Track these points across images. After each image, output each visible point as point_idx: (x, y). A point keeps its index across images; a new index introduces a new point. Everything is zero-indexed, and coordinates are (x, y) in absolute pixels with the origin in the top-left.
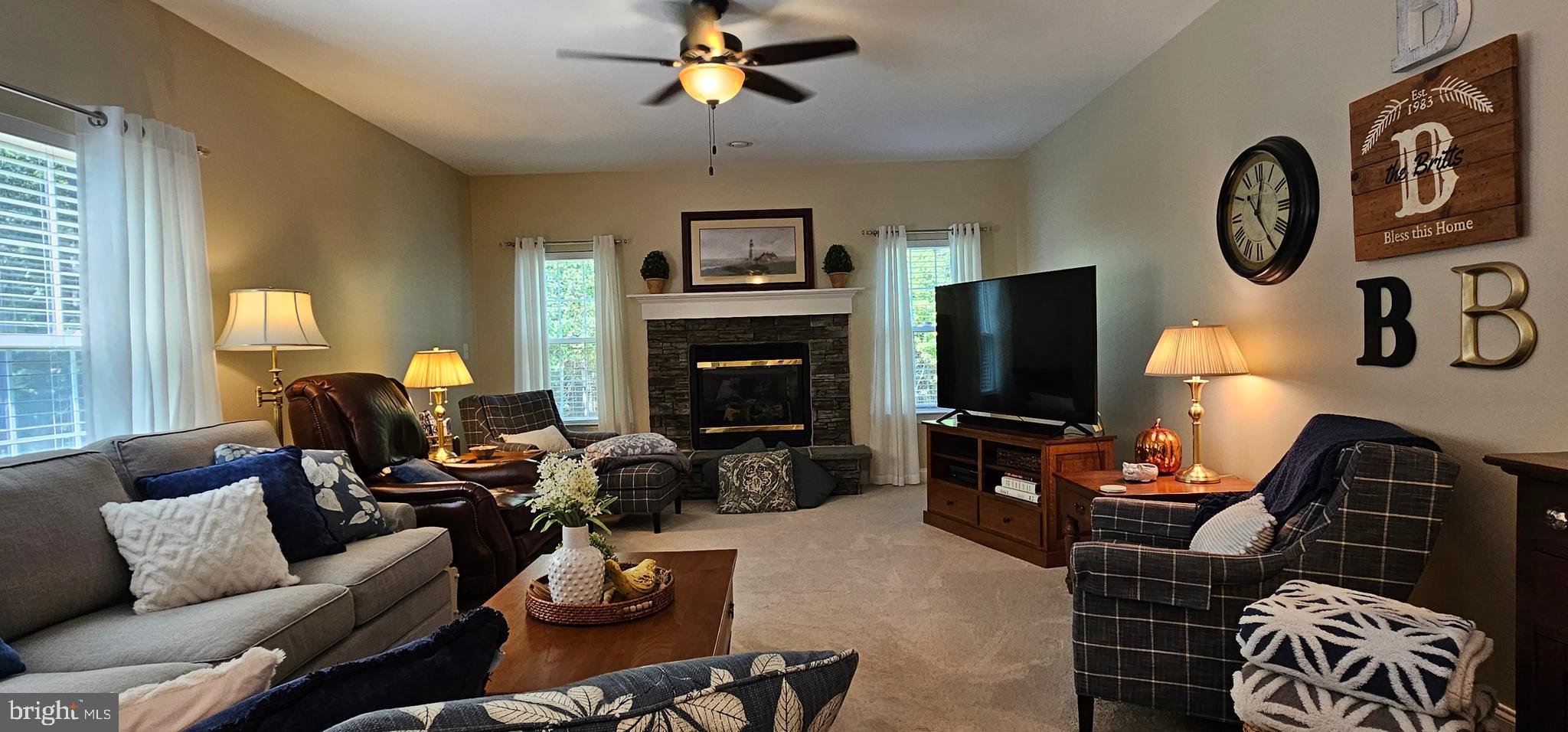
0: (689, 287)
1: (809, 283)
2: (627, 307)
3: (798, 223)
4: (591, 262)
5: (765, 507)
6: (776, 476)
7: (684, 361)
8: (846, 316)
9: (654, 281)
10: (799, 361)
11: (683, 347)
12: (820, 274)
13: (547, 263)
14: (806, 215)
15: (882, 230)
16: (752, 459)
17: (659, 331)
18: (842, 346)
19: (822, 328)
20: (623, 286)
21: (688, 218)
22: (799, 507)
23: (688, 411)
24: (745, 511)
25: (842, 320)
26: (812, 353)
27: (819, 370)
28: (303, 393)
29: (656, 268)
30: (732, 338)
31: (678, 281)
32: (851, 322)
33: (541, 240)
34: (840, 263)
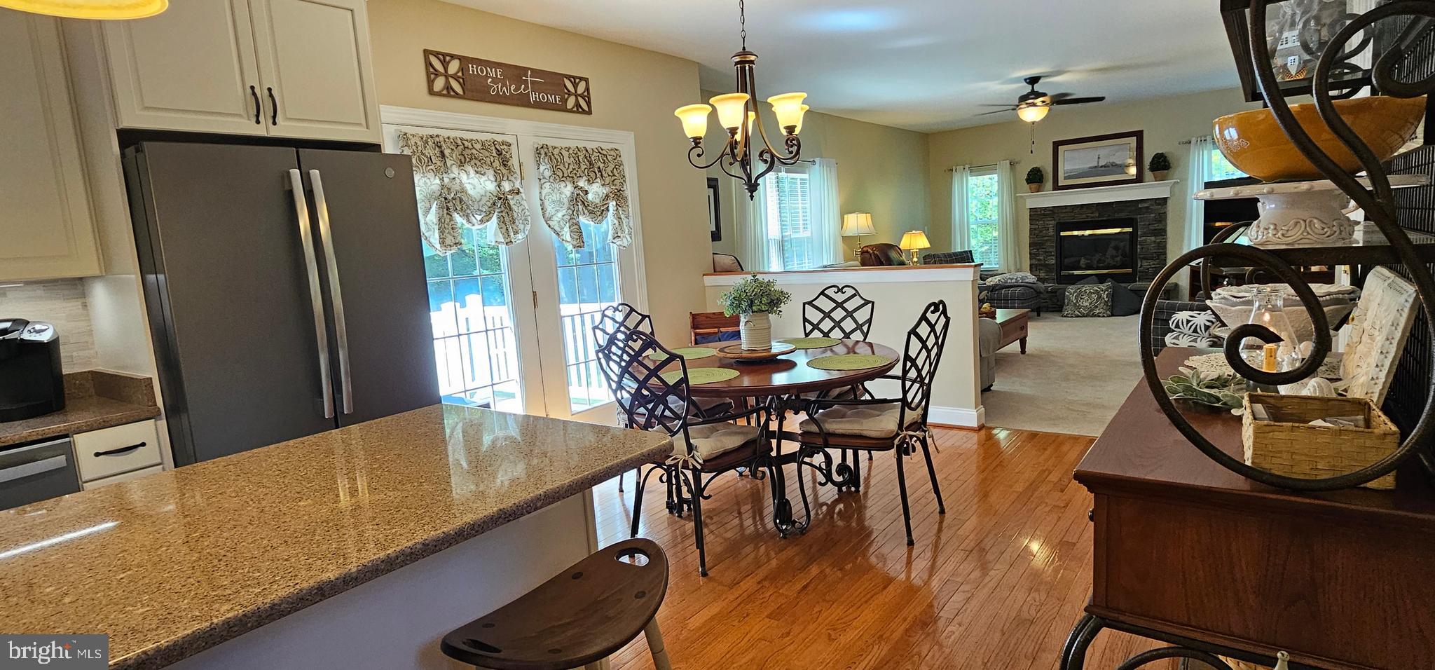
0: (1056, 187)
1: (1139, 178)
2: (1016, 202)
3: (1133, 141)
4: (995, 176)
5: (1090, 314)
6: (1100, 297)
7: (1051, 232)
8: (1165, 199)
9: (1034, 186)
10: (1130, 230)
11: (1052, 224)
12: (1148, 174)
13: (970, 178)
14: (1139, 135)
15: (1193, 140)
16: (1086, 288)
17: (1036, 214)
18: (1162, 218)
19: (1147, 208)
20: (1015, 188)
21: (1056, 145)
22: (1113, 315)
23: (1054, 262)
24: (1078, 316)
25: (1163, 201)
26: (1140, 224)
27: (1144, 234)
29: (1035, 178)
30: (1084, 216)
31: (1049, 184)
32: (1169, 202)
33: (967, 167)
34: (1161, 165)
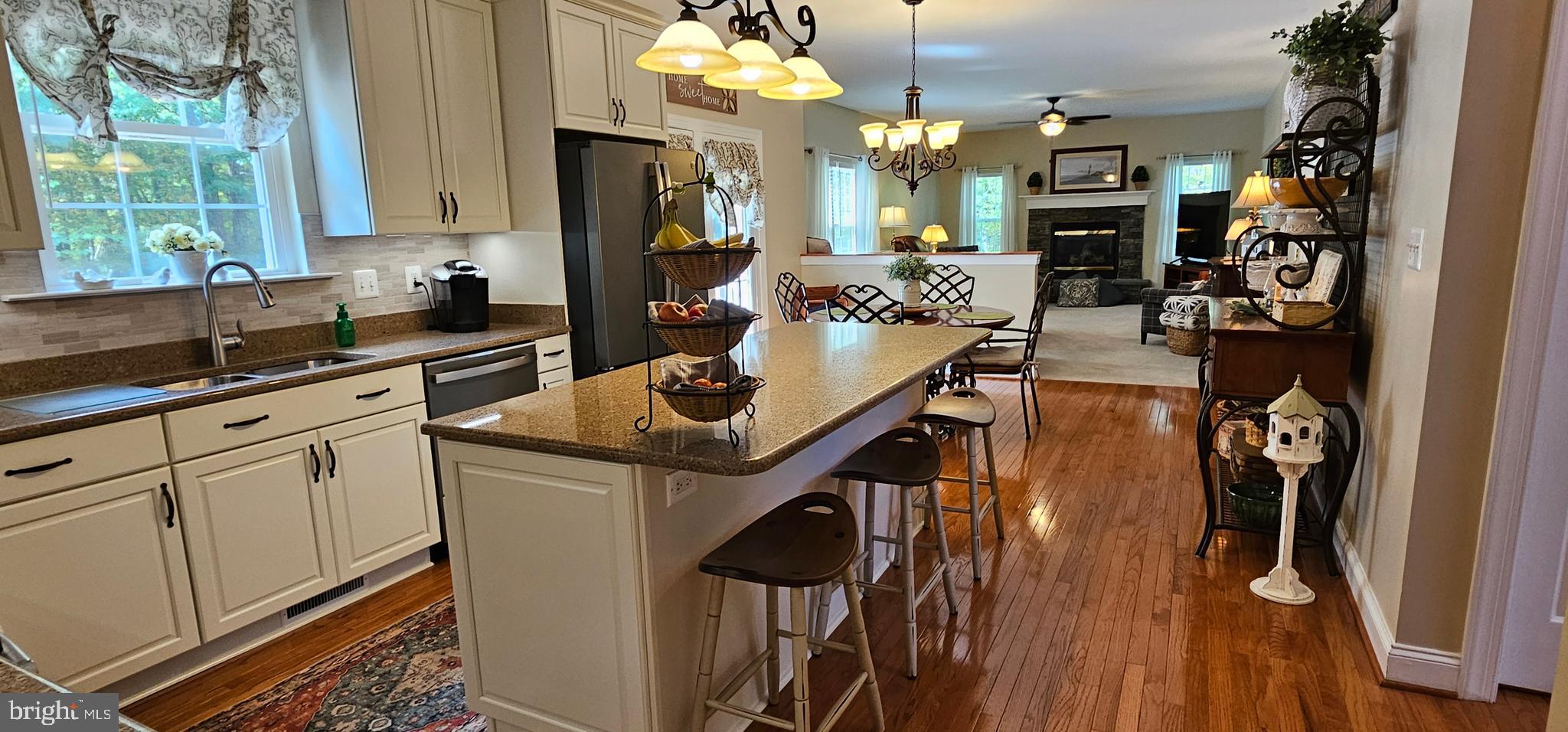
0: (1053, 191)
1: (1123, 188)
2: (1018, 202)
3: (1119, 153)
4: (1000, 178)
5: (1081, 305)
6: (1089, 290)
7: (1047, 231)
8: (1144, 206)
9: (1034, 189)
10: (1114, 232)
11: (1048, 223)
12: (1130, 183)
13: (978, 179)
14: (1124, 149)
15: (1168, 156)
16: (1077, 282)
17: (1035, 215)
18: (1140, 223)
19: (1129, 213)
20: (1017, 190)
21: (1055, 153)
22: (1100, 306)
23: (1048, 258)
24: (1071, 306)
25: (1141, 209)
26: (1122, 227)
27: (1125, 237)
28: (900, 242)
29: (1035, 182)
30: (1075, 218)
31: (1047, 188)
32: (1146, 208)
33: (975, 168)
34: (1142, 177)
